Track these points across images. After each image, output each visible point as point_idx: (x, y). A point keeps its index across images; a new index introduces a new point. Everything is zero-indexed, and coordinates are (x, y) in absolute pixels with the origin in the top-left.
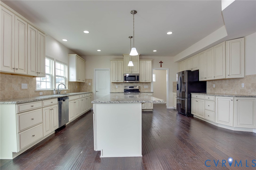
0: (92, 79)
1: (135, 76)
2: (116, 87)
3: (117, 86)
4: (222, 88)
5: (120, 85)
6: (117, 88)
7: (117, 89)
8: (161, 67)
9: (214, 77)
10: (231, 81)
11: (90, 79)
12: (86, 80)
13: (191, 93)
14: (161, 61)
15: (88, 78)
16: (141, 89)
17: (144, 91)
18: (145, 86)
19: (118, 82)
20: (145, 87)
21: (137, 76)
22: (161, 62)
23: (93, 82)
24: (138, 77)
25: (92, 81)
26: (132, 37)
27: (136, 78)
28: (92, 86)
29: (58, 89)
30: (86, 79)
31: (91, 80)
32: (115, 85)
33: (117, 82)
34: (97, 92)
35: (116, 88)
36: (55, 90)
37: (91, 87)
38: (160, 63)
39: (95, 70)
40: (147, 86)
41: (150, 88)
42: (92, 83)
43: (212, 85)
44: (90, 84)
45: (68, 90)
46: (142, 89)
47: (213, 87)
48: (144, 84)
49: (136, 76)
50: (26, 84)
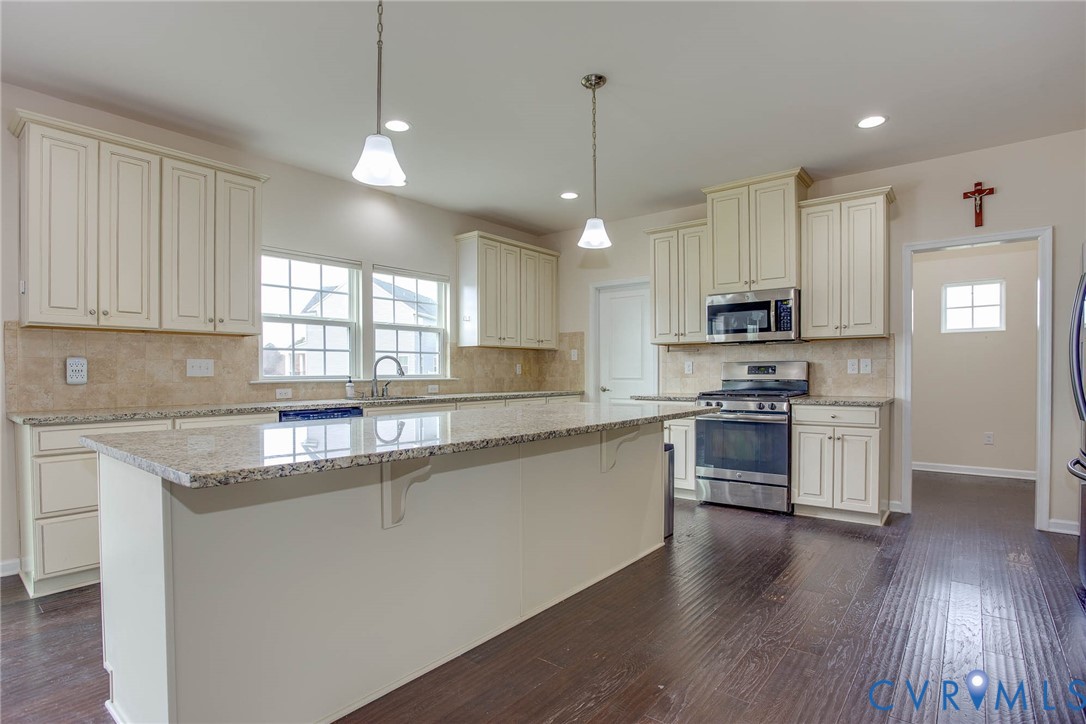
0: (583, 334)
1: (765, 305)
2: (683, 368)
3: (687, 362)
5: (704, 360)
6: (687, 376)
7: (689, 381)
8: (979, 222)
11: (575, 334)
12: (561, 337)
14: (977, 185)
15: (569, 328)
16: (825, 382)
17: (843, 394)
18: (850, 362)
19: (683, 340)
20: (851, 369)
21: (776, 302)
22: (980, 192)
23: (585, 348)
24: (782, 308)
25: (582, 341)
27: (773, 313)
28: (583, 362)
29: (375, 380)
30: (561, 335)
31: (578, 339)
32: (681, 356)
33: (674, 340)
34: (604, 390)
35: (683, 375)
36: (350, 382)
37: (579, 366)
38: (966, 196)
39: (598, 290)
40: (868, 361)
41: (886, 375)
42: (581, 350)
44: (574, 355)
45: (449, 380)
46: (830, 380)
48: (845, 351)
49: (769, 302)
50: (208, 361)
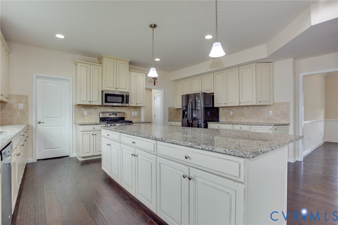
0: (28, 96)
1: (122, 96)
2: (83, 114)
3: (85, 112)
4: (243, 116)
5: (92, 110)
6: (85, 116)
7: (86, 118)
8: (155, 85)
9: (240, 103)
10: (255, 108)
11: (22, 96)
12: (10, 96)
13: (208, 122)
16: (127, 118)
18: (132, 112)
19: (91, 104)
20: (133, 114)
21: (126, 95)
22: (155, 78)
23: (29, 103)
24: (127, 97)
25: (27, 99)
26: (155, 26)
27: (125, 98)
28: (27, 110)
31: (24, 98)
32: (83, 109)
33: (89, 103)
34: (40, 123)
37: (24, 112)
39: (37, 77)
40: (136, 113)
41: (139, 116)
42: (26, 104)
43: (227, 112)
44: (21, 106)
47: (230, 115)
48: (131, 110)
49: (124, 95)
